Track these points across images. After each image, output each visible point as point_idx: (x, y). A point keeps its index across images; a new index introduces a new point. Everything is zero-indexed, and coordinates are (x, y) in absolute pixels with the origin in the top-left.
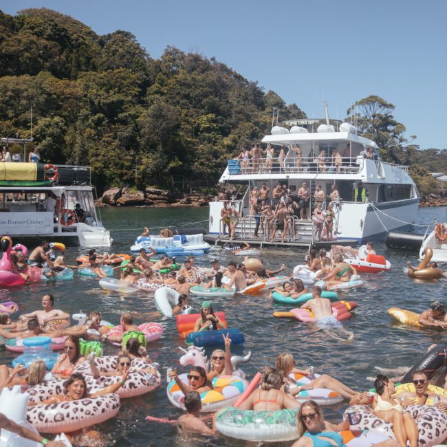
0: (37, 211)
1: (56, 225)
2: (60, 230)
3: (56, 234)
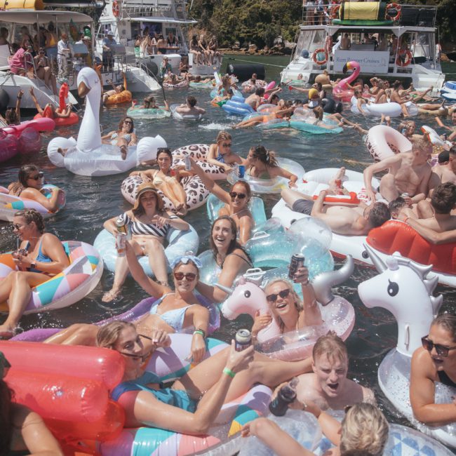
1: (391, 65)
2: (395, 70)
3: (390, 75)
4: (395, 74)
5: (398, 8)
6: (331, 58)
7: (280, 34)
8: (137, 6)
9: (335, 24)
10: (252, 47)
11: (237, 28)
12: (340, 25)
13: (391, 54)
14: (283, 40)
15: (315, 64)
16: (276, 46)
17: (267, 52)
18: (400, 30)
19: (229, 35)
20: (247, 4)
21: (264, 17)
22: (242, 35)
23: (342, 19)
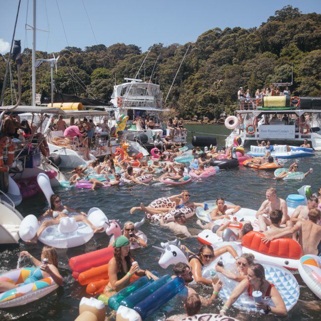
0: (285, 124)
1: (297, 134)
2: (300, 136)
3: (297, 139)
4: (300, 139)
5: (298, 99)
6: (258, 130)
7: (224, 111)
8: (134, 101)
9: (259, 109)
10: (206, 119)
11: (195, 107)
12: (262, 110)
13: (296, 126)
14: (226, 114)
15: (247, 134)
16: (222, 118)
17: (216, 122)
18: (300, 112)
19: (190, 112)
20: (202, 92)
21: (213, 100)
22: (199, 112)
23: (263, 107)
